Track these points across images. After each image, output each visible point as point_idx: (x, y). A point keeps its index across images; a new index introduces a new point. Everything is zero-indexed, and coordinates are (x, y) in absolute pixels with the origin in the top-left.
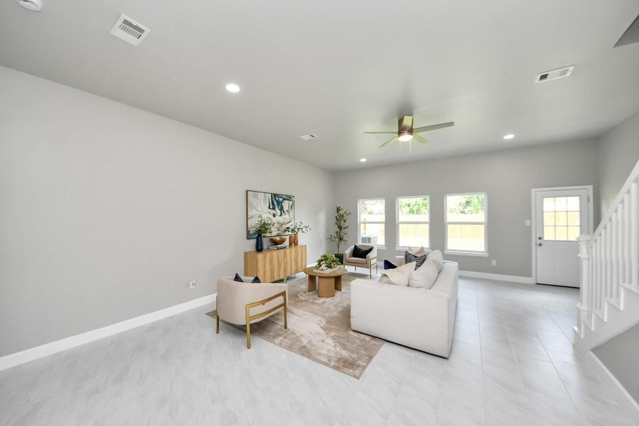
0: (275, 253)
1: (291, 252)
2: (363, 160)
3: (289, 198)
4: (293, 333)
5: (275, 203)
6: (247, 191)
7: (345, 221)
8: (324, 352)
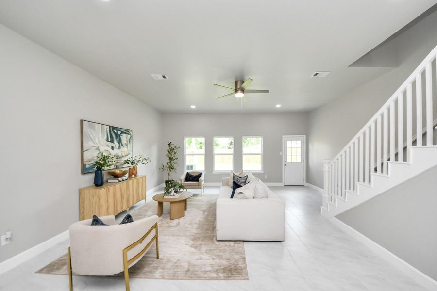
0: (118, 186)
1: (133, 183)
2: (193, 107)
3: (127, 132)
4: (169, 261)
5: (114, 136)
6: (82, 121)
7: (175, 153)
8: (209, 268)
